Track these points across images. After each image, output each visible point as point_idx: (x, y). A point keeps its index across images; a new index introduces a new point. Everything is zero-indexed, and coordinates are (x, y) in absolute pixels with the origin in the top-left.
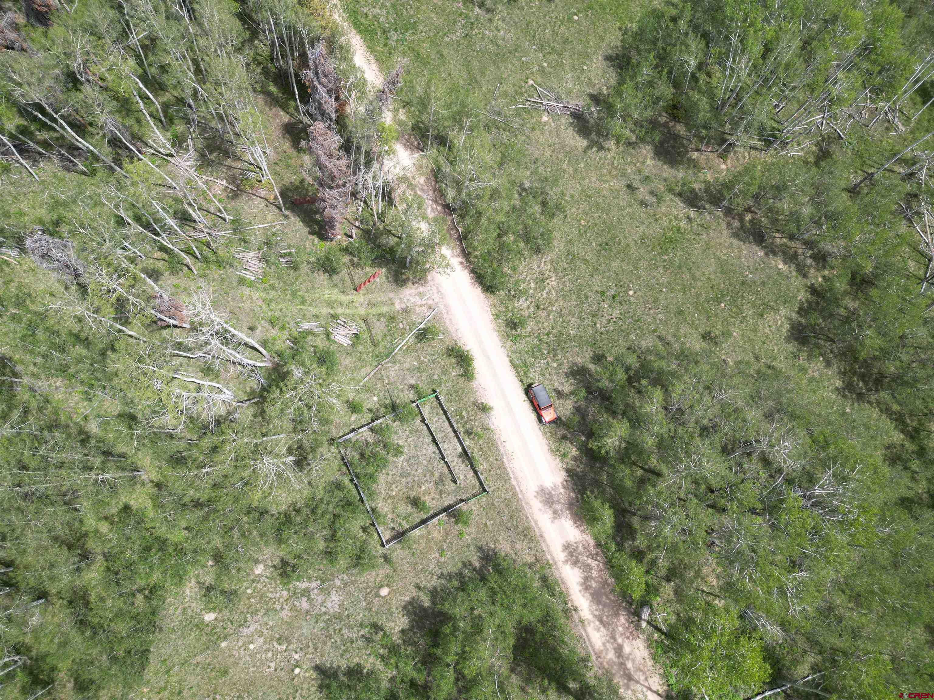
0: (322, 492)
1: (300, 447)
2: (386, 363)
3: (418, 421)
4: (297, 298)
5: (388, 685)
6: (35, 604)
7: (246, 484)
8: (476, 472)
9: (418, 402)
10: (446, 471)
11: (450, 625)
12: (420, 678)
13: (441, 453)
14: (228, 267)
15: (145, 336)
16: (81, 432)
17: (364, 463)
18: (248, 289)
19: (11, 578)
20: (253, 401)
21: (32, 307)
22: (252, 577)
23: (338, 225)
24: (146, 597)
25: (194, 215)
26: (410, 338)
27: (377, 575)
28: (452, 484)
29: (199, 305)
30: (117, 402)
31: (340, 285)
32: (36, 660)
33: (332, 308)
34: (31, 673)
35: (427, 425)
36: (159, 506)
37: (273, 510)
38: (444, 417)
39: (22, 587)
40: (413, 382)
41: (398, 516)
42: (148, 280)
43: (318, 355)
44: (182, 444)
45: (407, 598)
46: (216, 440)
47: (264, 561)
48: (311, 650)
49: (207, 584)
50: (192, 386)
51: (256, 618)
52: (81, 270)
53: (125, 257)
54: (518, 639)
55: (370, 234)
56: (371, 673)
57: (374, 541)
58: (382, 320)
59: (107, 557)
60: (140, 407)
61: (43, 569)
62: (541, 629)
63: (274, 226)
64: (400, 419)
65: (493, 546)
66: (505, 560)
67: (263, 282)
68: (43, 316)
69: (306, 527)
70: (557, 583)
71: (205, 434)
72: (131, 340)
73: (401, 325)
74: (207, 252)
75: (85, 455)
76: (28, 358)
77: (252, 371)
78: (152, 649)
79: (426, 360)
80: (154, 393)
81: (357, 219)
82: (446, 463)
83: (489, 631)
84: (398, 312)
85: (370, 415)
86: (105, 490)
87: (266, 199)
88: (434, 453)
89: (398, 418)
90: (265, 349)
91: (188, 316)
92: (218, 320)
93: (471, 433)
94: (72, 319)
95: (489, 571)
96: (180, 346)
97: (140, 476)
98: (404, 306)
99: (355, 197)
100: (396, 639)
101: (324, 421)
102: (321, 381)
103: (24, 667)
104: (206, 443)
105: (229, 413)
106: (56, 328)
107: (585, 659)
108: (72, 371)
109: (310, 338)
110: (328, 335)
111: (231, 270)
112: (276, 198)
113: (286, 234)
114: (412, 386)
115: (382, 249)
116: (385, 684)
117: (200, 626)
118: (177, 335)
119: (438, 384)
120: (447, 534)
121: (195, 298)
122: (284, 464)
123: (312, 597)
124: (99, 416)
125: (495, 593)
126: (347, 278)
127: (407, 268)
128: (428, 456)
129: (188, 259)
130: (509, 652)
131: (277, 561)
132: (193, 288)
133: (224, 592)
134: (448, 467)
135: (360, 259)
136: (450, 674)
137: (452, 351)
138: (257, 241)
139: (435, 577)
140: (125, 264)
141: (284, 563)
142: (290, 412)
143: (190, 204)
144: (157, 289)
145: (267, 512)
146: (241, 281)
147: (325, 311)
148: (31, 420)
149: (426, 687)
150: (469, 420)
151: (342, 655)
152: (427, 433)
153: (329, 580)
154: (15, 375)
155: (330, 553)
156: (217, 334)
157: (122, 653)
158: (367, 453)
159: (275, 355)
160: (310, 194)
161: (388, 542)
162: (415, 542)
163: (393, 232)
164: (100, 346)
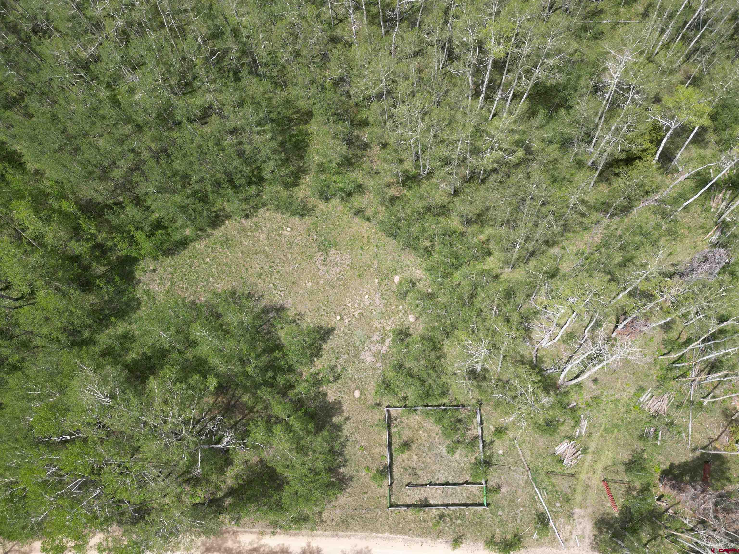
0: (445, 380)
1: (485, 378)
2: (528, 475)
3: (468, 477)
4: (612, 427)
5: (299, 370)
6: (453, 188)
7: (473, 331)
8: (408, 506)
9: (484, 486)
10: (420, 482)
11: (313, 430)
12: (291, 394)
13: (435, 485)
14: (658, 384)
15: (615, 303)
16: (554, 243)
17: (453, 420)
18: (632, 392)
19: (474, 180)
20: (534, 359)
21: (663, 239)
22: (408, 312)
23: (675, 492)
24: (427, 247)
25: (715, 375)
26: (544, 507)
27: (370, 394)
28: (407, 481)
29: (630, 350)
30: (569, 270)
31: (613, 468)
32: (420, 181)
33: (594, 453)
34: (414, 177)
35: (462, 484)
36: (482, 273)
37: (447, 342)
38: (463, 502)
39: (466, 185)
40: (503, 490)
41: (403, 428)
42: (664, 321)
43: (555, 422)
44: (520, 300)
45: (344, 408)
46: (515, 324)
47: (415, 323)
48: (346, 331)
49: (418, 284)
50: (562, 322)
51: (382, 305)
52: (687, 279)
53: (689, 312)
54: (278, 476)
55: (657, 518)
56: (312, 362)
57: (394, 402)
58: (569, 490)
59: (462, 234)
60: (559, 283)
61: (471, 198)
62: (275, 497)
63: (687, 436)
64: (475, 464)
65: (348, 490)
66: (334, 494)
67: (635, 405)
68: (655, 243)
69: (425, 358)
70: (299, 528)
71: (522, 318)
72: (615, 294)
73: (558, 505)
74: (677, 373)
75: (537, 241)
76: (623, 226)
77: (559, 368)
78: (394, 241)
79: (518, 512)
80: (567, 295)
81: (675, 513)
82: (426, 485)
83: (294, 457)
84: (572, 509)
85: (488, 441)
86: (507, 245)
87: (716, 440)
88: (438, 479)
89: (478, 463)
90: (575, 384)
91: (623, 339)
92: (612, 359)
93: (440, 518)
94: (645, 261)
95: (333, 477)
96: (598, 324)
97: (508, 268)
98: (576, 516)
99: (699, 523)
100: (324, 388)
101: (498, 404)
102: (532, 415)
103: (419, 175)
104: (515, 317)
105: (531, 339)
106: (642, 250)
107: (238, 521)
108: (603, 250)
109: (573, 423)
110: (570, 438)
111: (654, 386)
112: (715, 449)
113: (677, 443)
114: (499, 487)
115: (637, 522)
116: (301, 368)
117: (394, 272)
118: (608, 325)
119: (493, 511)
120: (373, 458)
121: (636, 349)
122: (477, 362)
123: (378, 344)
124: (562, 256)
125: (316, 474)
126: (619, 478)
127: (613, 537)
128: (437, 473)
129: (674, 356)
130: (273, 464)
131: (411, 331)
132: (647, 351)
133: (408, 292)
134: (422, 485)
135: (634, 498)
136: (283, 415)
137: (519, 540)
138: (676, 416)
139: (348, 435)
140: (683, 310)
141: (408, 335)
142: (515, 382)
143: (726, 376)
144: (654, 325)
145: (447, 337)
146: (642, 390)
147: (593, 446)
148: (575, 216)
149: (285, 394)
150: (452, 523)
151: (332, 348)
152: (456, 481)
153: (383, 360)
154: (612, 216)
155: (400, 368)
156: (600, 354)
157: (400, 224)
158: (459, 425)
159: (566, 389)
160: (713, 481)
161: (389, 412)
162: (379, 431)
163: (653, 542)
164: (617, 273)
